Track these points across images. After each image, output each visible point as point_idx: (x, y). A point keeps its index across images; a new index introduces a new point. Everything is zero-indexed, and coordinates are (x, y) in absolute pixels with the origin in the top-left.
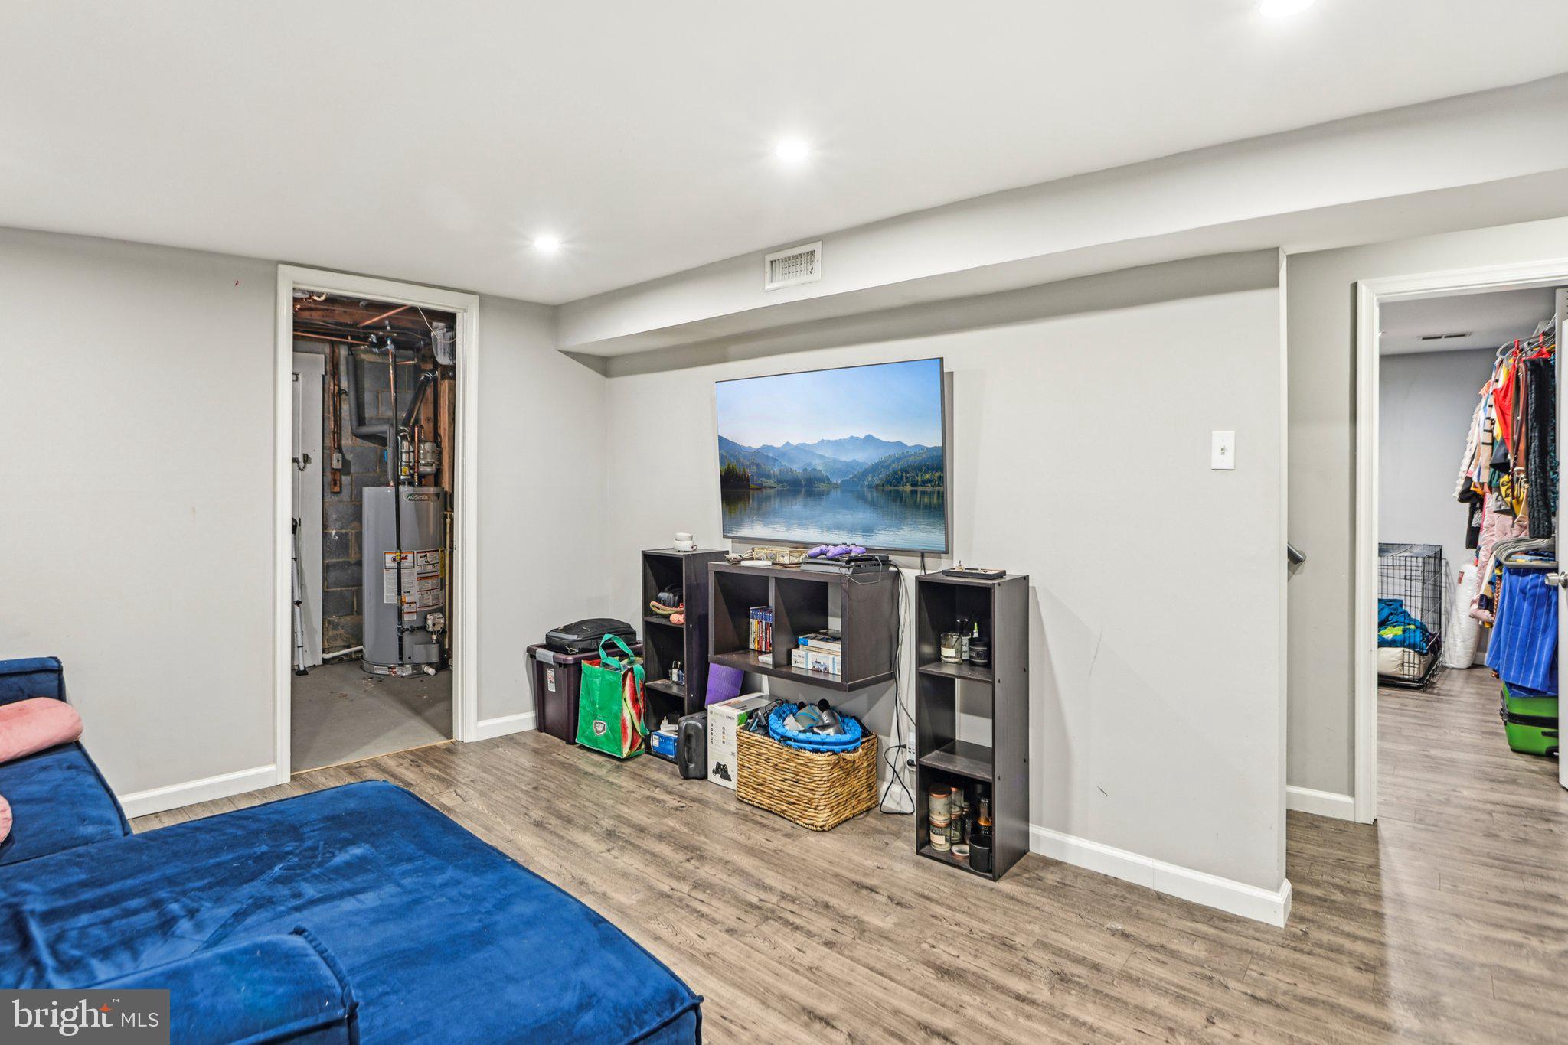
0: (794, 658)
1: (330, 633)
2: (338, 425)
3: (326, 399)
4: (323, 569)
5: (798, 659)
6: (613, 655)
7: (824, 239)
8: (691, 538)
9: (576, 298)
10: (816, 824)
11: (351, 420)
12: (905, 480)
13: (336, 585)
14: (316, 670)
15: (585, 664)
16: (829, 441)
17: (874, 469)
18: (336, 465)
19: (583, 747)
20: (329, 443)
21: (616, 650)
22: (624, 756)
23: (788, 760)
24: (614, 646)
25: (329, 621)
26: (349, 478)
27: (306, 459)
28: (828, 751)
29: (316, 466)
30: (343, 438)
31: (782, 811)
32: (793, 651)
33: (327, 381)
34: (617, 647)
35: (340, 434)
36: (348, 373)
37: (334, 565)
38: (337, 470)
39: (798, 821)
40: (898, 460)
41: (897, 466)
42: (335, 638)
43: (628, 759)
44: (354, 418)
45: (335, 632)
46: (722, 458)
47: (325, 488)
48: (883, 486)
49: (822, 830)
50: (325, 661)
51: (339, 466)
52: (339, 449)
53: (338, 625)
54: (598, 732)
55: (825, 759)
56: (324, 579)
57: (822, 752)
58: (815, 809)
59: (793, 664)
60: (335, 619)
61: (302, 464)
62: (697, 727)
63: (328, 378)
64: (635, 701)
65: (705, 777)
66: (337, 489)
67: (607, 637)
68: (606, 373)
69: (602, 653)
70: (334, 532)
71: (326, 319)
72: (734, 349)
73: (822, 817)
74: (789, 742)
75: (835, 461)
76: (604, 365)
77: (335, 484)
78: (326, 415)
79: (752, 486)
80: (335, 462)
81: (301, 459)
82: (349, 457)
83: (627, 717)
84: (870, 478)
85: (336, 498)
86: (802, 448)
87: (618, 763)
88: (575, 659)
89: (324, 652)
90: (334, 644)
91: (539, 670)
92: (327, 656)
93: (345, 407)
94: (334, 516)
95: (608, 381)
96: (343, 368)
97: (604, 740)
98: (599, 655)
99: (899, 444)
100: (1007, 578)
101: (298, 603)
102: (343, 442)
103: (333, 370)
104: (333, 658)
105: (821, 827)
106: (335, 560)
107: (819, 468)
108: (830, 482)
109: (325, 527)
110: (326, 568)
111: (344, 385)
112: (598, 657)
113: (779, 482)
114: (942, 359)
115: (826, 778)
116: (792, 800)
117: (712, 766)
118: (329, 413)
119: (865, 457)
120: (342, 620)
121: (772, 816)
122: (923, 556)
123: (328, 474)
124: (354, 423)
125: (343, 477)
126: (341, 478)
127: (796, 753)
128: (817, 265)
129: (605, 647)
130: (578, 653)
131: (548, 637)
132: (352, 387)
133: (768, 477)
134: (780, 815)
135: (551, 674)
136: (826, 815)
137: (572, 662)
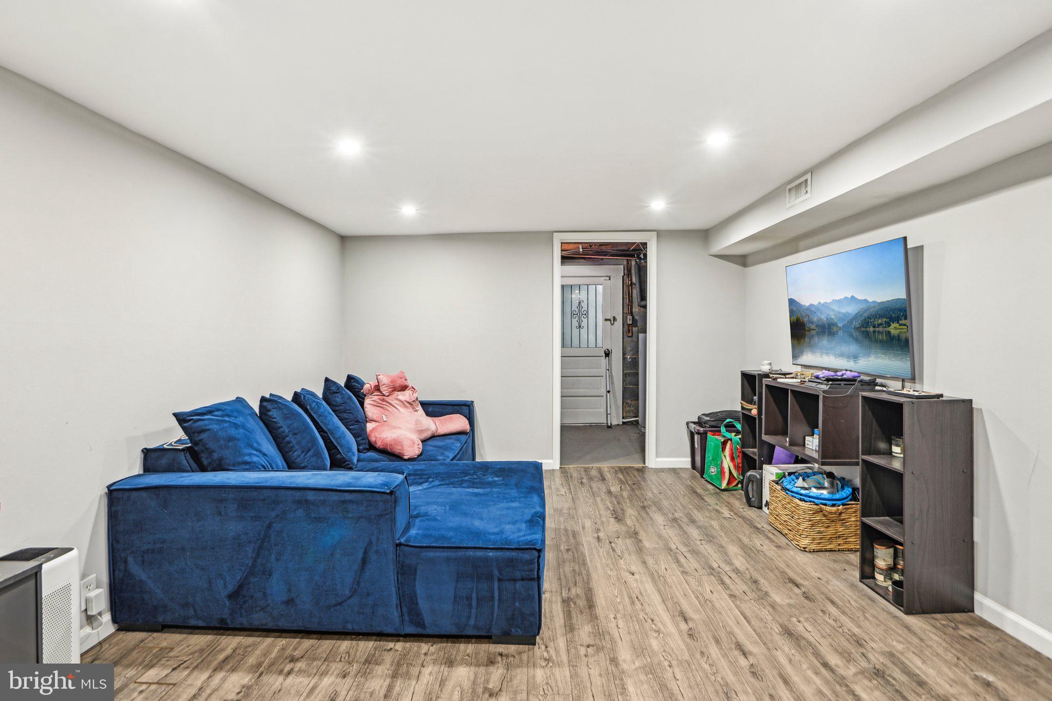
0: (806, 442)
1: (627, 409)
2: (631, 301)
3: (625, 288)
4: (623, 375)
5: (809, 443)
6: (730, 432)
7: (812, 170)
8: (770, 364)
9: (713, 225)
10: (800, 545)
11: (637, 299)
12: (870, 324)
13: (630, 384)
14: (619, 426)
15: (709, 435)
16: (836, 300)
17: (855, 317)
18: (630, 322)
19: (706, 481)
20: (626, 310)
21: (734, 429)
22: (723, 488)
23: (788, 503)
24: (734, 426)
25: (626, 403)
26: (637, 328)
27: (615, 319)
28: (810, 502)
29: (619, 323)
30: (633, 308)
31: (786, 534)
32: (807, 438)
33: (625, 279)
34: (735, 427)
35: (632, 305)
36: (635, 276)
37: (629, 374)
38: (630, 324)
39: (792, 542)
40: (866, 311)
41: (866, 315)
42: (629, 412)
43: (725, 490)
44: (639, 297)
45: (629, 409)
46: (792, 312)
47: (624, 334)
48: (860, 328)
49: (804, 550)
50: (624, 423)
51: (631, 323)
52: (631, 313)
53: (631, 405)
54: (712, 472)
55: (807, 506)
56: (624, 381)
57: (807, 502)
58: (800, 536)
59: (806, 446)
60: (629, 401)
61: (612, 322)
62: (756, 477)
63: (625, 277)
64: (732, 459)
65: (760, 508)
66: (630, 334)
67: (728, 420)
68: (745, 265)
69: (723, 429)
70: (629, 357)
71: (613, 248)
72: (802, 244)
73: (805, 542)
74: (787, 491)
75: (839, 312)
76: (742, 260)
77: (629, 332)
78: (625, 296)
79: (806, 329)
80: (628, 320)
81: (612, 319)
82: (637, 317)
83: (726, 466)
84: (854, 323)
85: (629, 339)
86: (825, 305)
87: (718, 490)
88: (704, 431)
89: (623, 418)
90: (628, 415)
91: (692, 435)
92: (625, 420)
93: (635, 292)
94: (629, 349)
95: (746, 269)
96: (633, 271)
97: (714, 477)
98: (720, 430)
99: (866, 301)
100: (944, 399)
101: (609, 392)
102: (633, 310)
103: (628, 273)
104: (628, 422)
105: (804, 548)
106: (629, 371)
107: (833, 317)
108: (837, 326)
109: (624, 354)
110: (625, 375)
111: (634, 280)
112: (720, 431)
113: (817, 326)
114: (905, 238)
115: (808, 518)
116: (790, 528)
117: (764, 502)
118: (626, 295)
119: (851, 310)
120: (633, 403)
121: (780, 536)
122: (903, 380)
123: (626, 327)
124: (639, 300)
125: (634, 328)
126: (632, 328)
127: (792, 499)
128: (809, 188)
129: (726, 426)
130: (709, 428)
131: (699, 418)
132: (637, 281)
133: (812, 323)
134: (785, 535)
135: (696, 437)
136: (808, 541)
137: (702, 432)
